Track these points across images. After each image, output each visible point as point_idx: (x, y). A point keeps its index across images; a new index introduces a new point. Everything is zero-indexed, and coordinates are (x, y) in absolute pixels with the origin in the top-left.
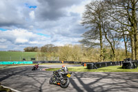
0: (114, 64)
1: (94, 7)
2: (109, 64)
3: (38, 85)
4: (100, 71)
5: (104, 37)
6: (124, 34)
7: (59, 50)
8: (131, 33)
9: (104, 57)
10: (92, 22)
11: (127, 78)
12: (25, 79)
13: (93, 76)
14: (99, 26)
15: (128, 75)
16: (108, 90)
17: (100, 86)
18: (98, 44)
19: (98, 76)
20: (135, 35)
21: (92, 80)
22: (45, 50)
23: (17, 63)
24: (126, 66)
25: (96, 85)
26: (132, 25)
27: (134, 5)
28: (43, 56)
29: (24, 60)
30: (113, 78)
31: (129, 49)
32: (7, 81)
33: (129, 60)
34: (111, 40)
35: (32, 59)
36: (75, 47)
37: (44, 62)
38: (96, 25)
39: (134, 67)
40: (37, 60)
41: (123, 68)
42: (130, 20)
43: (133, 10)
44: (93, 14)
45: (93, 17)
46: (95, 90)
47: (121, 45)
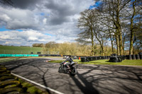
0: (103, 58)
1: (87, 14)
2: (98, 58)
3: (42, 74)
4: (91, 64)
5: (94, 37)
6: (110, 35)
7: (60, 47)
8: (116, 33)
9: (95, 53)
10: (85, 25)
11: (113, 70)
12: (32, 68)
13: (86, 67)
14: (91, 29)
15: (114, 67)
16: (98, 79)
17: (91, 76)
18: (90, 42)
19: (90, 67)
20: (119, 36)
21: (85, 71)
22: (48, 46)
23: (26, 55)
24: (112, 60)
25: (88, 75)
26: (117, 28)
27: (118, 13)
28: (47, 50)
29: (32, 53)
30: (102, 69)
31: (115, 47)
32: (18, 69)
33: (115, 55)
34: (100, 39)
35: (38, 53)
36: (72, 44)
37: (47, 56)
38: (89, 28)
39: (119, 61)
40: (42, 54)
41: (109, 61)
42: (115, 24)
43: (117, 16)
44: (86, 19)
45: (86, 21)
46: (87, 79)
47: (109, 43)
